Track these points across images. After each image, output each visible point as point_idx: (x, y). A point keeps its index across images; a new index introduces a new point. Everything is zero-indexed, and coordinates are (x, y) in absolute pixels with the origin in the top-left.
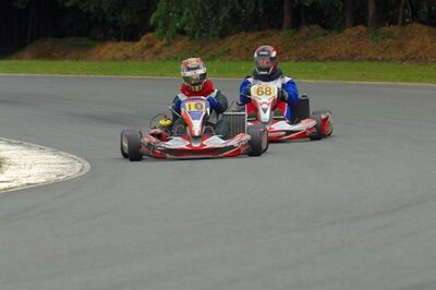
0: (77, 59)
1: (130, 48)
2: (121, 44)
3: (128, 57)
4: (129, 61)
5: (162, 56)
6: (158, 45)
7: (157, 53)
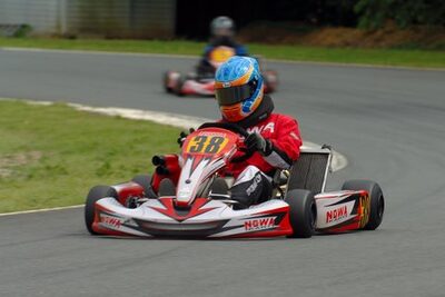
0: (292, 44)
1: (350, 34)
2: (340, 30)
3: (347, 44)
4: (348, 48)
5: (383, 44)
6: (379, 33)
7: (378, 40)
